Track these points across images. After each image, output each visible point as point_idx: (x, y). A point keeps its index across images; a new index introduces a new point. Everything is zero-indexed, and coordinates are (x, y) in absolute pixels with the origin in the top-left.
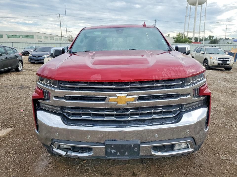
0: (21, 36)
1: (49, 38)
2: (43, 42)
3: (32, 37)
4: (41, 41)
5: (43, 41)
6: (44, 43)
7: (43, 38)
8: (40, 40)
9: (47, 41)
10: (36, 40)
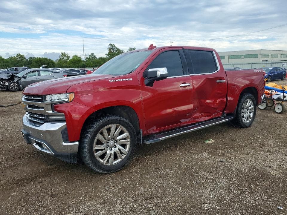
0: (242, 55)
1: (279, 56)
2: (270, 61)
3: (256, 56)
4: (267, 61)
5: (270, 59)
6: (271, 63)
7: (270, 56)
8: (265, 59)
9: (275, 59)
10: (260, 59)
